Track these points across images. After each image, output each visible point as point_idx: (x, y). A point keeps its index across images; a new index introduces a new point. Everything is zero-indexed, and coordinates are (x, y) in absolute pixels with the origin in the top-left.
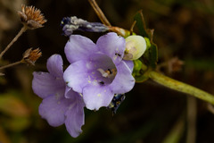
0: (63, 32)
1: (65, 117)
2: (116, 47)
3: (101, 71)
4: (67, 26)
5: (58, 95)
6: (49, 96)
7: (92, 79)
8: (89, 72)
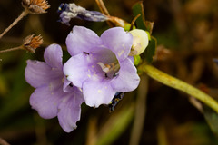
0: (61, 19)
1: (59, 110)
2: (122, 43)
3: (102, 65)
4: (65, 13)
5: (52, 86)
6: (43, 86)
7: (92, 73)
8: (90, 65)
